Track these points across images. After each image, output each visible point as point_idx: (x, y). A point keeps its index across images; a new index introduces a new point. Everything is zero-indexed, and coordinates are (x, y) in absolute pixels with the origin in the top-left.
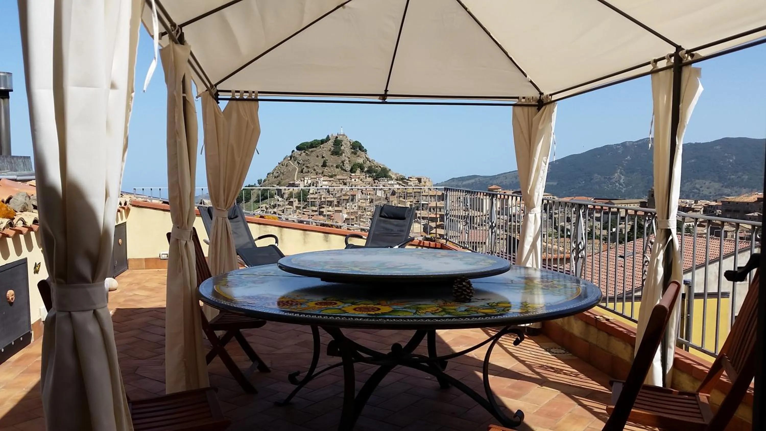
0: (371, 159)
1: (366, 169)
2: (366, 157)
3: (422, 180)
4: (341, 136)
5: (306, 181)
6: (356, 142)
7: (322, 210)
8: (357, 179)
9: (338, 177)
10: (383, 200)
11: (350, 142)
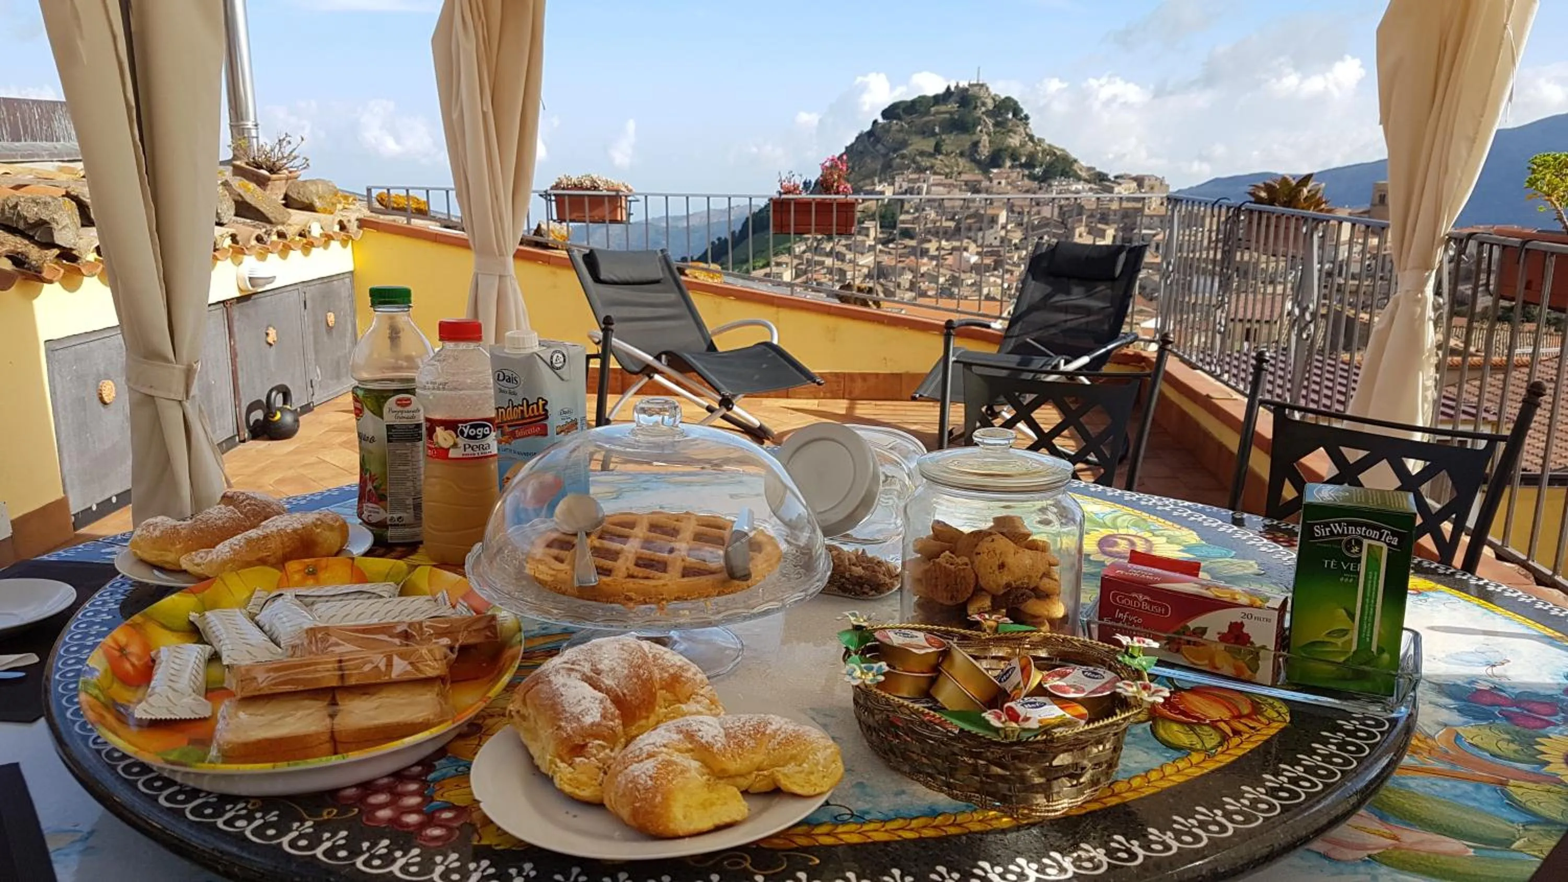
0: (1037, 135)
1: (1023, 160)
2: (1027, 134)
3: (1146, 182)
4: (976, 89)
5: (897, 185)
6: (1008, 98)
7: (926, 246)
8: (1003, 182)
9: (964, 177)
10: (1056, 227)
11: (994, 99)
